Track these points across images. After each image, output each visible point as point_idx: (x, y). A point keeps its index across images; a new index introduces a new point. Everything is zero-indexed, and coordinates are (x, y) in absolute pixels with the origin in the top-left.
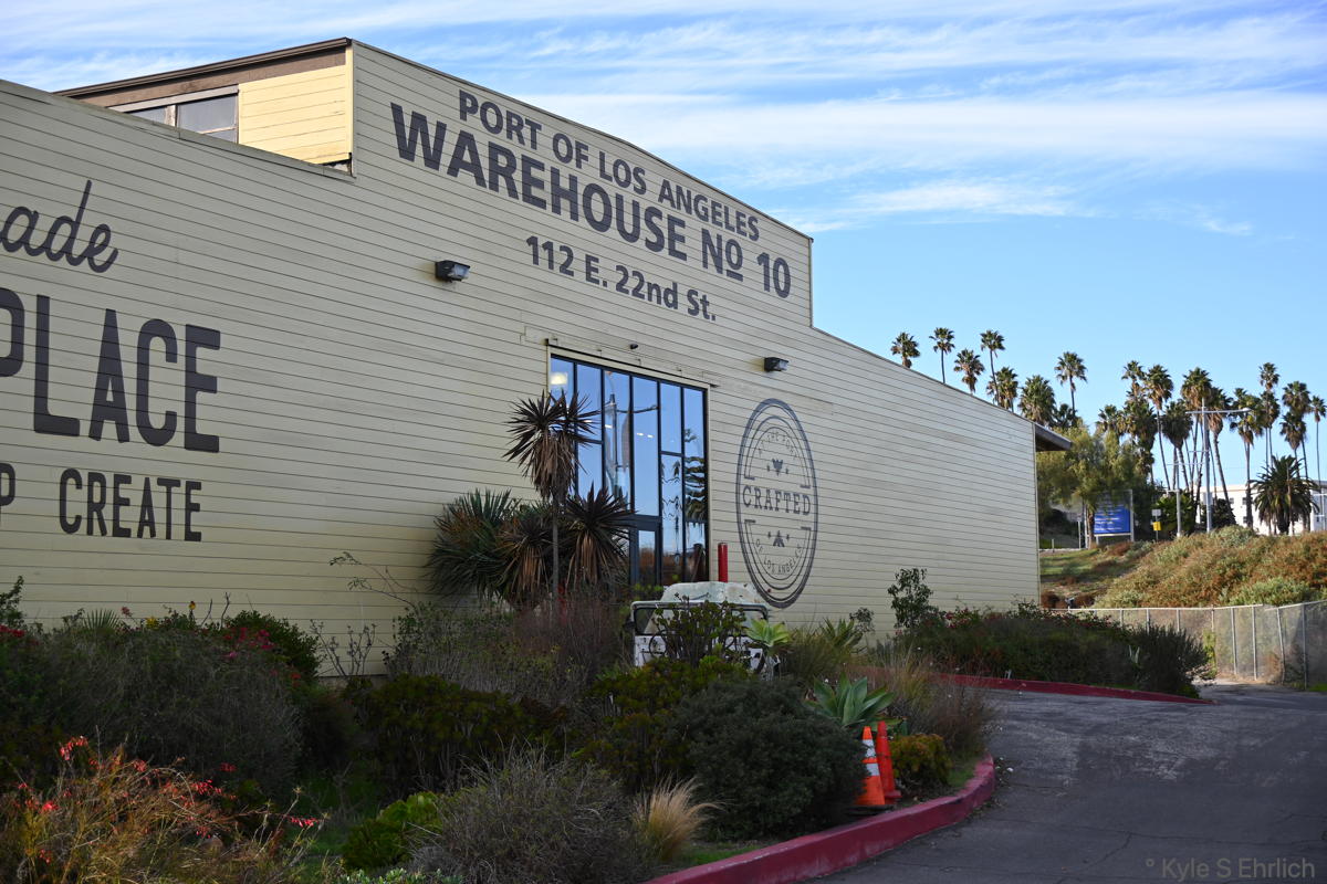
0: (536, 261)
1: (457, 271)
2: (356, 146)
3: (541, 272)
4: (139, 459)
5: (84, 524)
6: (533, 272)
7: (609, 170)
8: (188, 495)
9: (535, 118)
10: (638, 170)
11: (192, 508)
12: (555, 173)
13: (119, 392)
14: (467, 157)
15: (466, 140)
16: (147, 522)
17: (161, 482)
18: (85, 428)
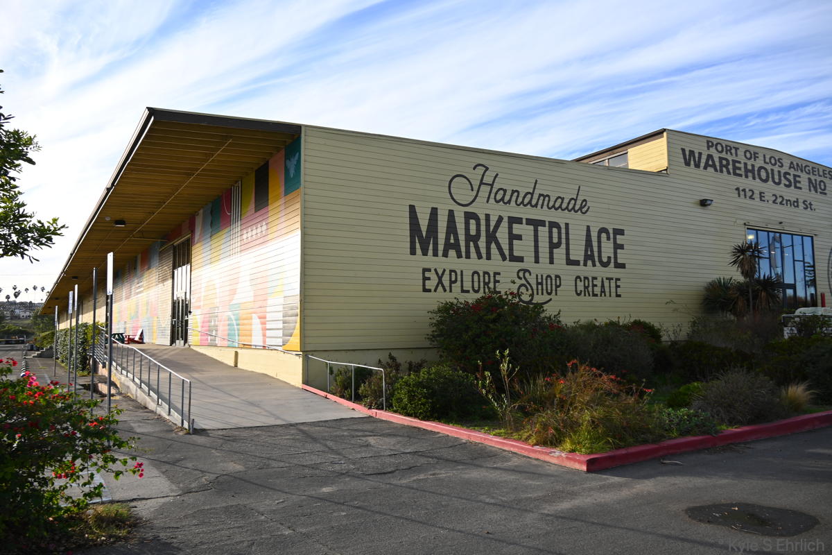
0: (739, 196)
1: (709, 202)
2: (669, 164)
3: (742, 200)
4: (599, 272)
5: (583, 293)
6: (739, 200)
7: (767, 160)
8: (616, 283)
9: (737, 146)
10: (779, 159)
11: (617, 287)
12: (746, 164)
13: (592, 251)
14: (710, 163)
15: (710, 157)
16: (603, 291)
17: (607, 279)
18: (582, 263)
